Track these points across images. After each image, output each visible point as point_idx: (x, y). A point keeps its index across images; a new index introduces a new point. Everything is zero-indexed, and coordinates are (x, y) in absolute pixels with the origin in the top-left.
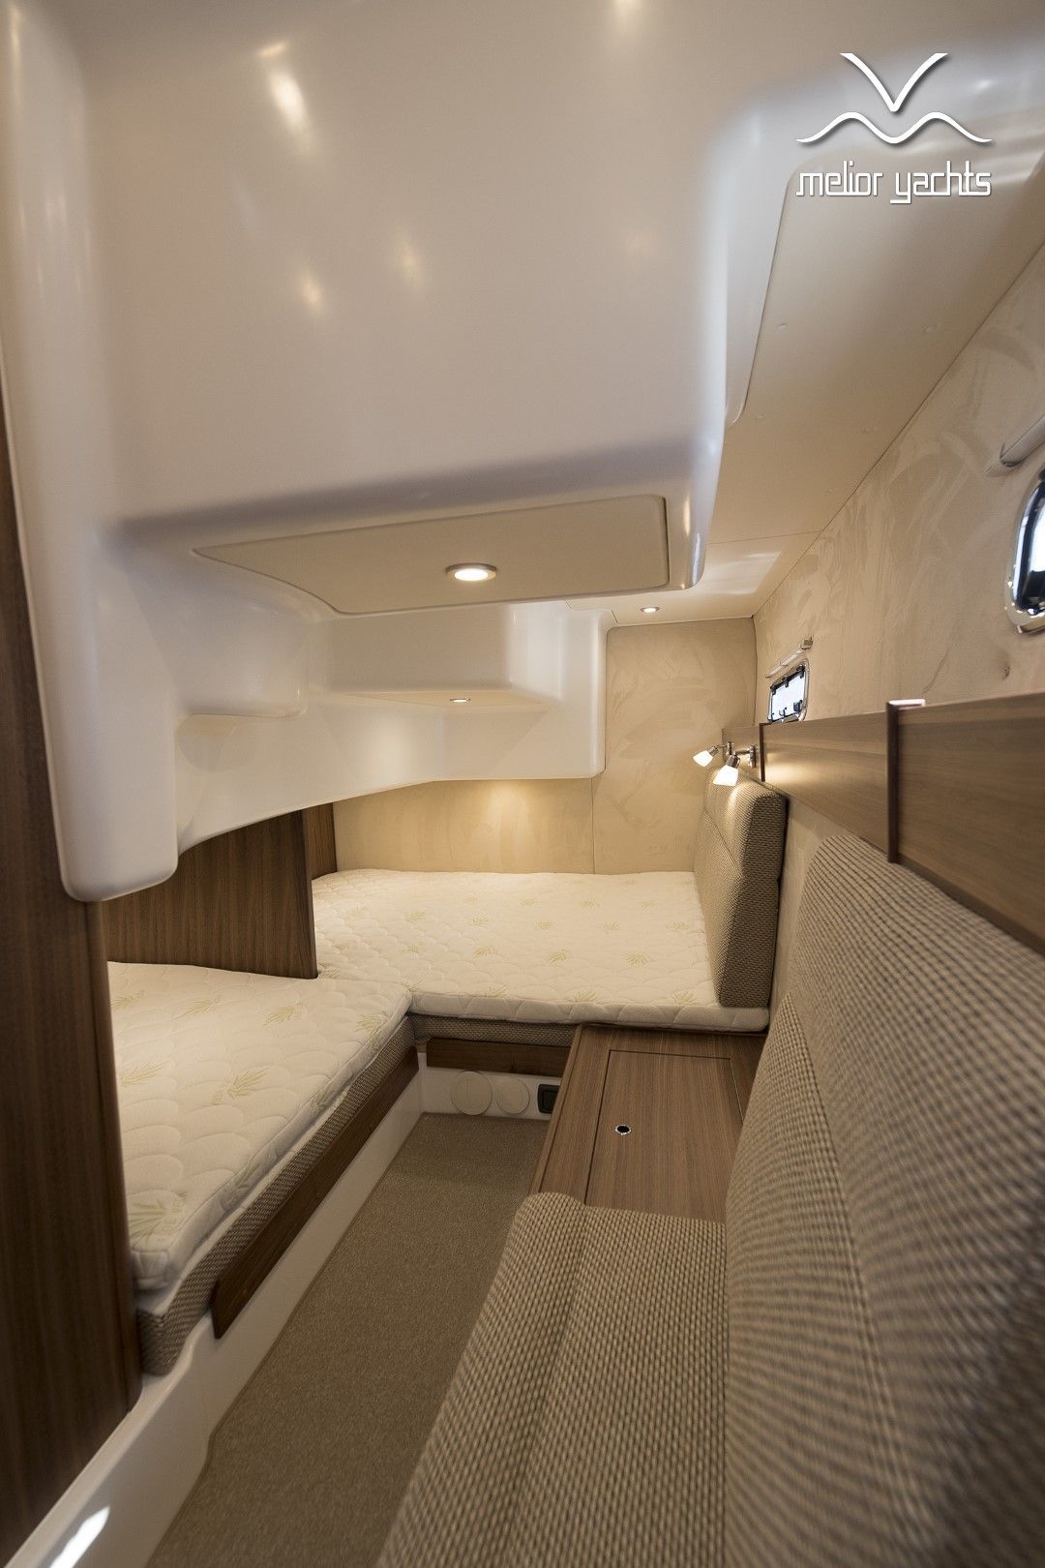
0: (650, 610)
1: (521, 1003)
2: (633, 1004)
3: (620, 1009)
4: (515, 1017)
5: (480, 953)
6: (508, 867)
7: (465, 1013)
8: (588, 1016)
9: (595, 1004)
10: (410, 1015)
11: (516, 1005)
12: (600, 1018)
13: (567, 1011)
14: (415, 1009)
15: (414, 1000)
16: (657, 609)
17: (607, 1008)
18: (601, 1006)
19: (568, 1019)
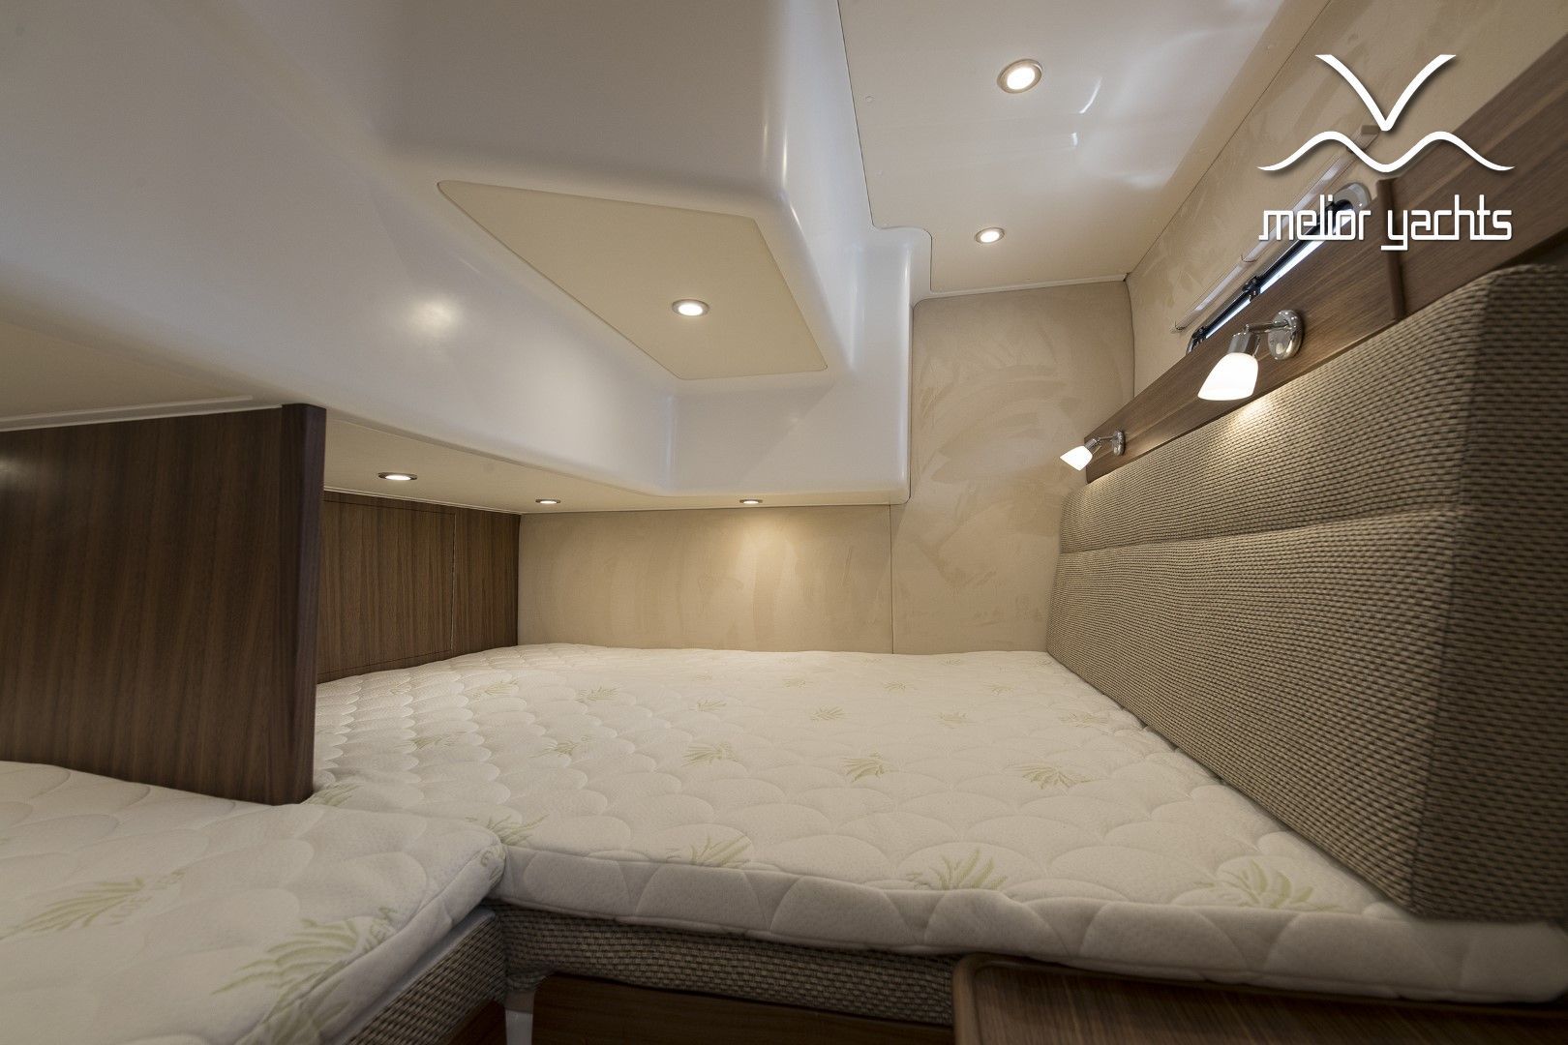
0: (990, 237)
1: (788, 885)
2: (1126, 904)
3: (1086, 917)
4: (775, 924)
5: (700, 757)
6: (764, 642)
7: (637, 910)
8: (982, 936)
9: (1002, 898)
10: (493, 903)
11: (775, 892)
12: (1025, 946)
13: (917, 915)
14: (510, 892)
15: (510, 868)
16: (1002, 232)
17: (1046, 912)
18: (1025, 906)
19: (921, 941)
